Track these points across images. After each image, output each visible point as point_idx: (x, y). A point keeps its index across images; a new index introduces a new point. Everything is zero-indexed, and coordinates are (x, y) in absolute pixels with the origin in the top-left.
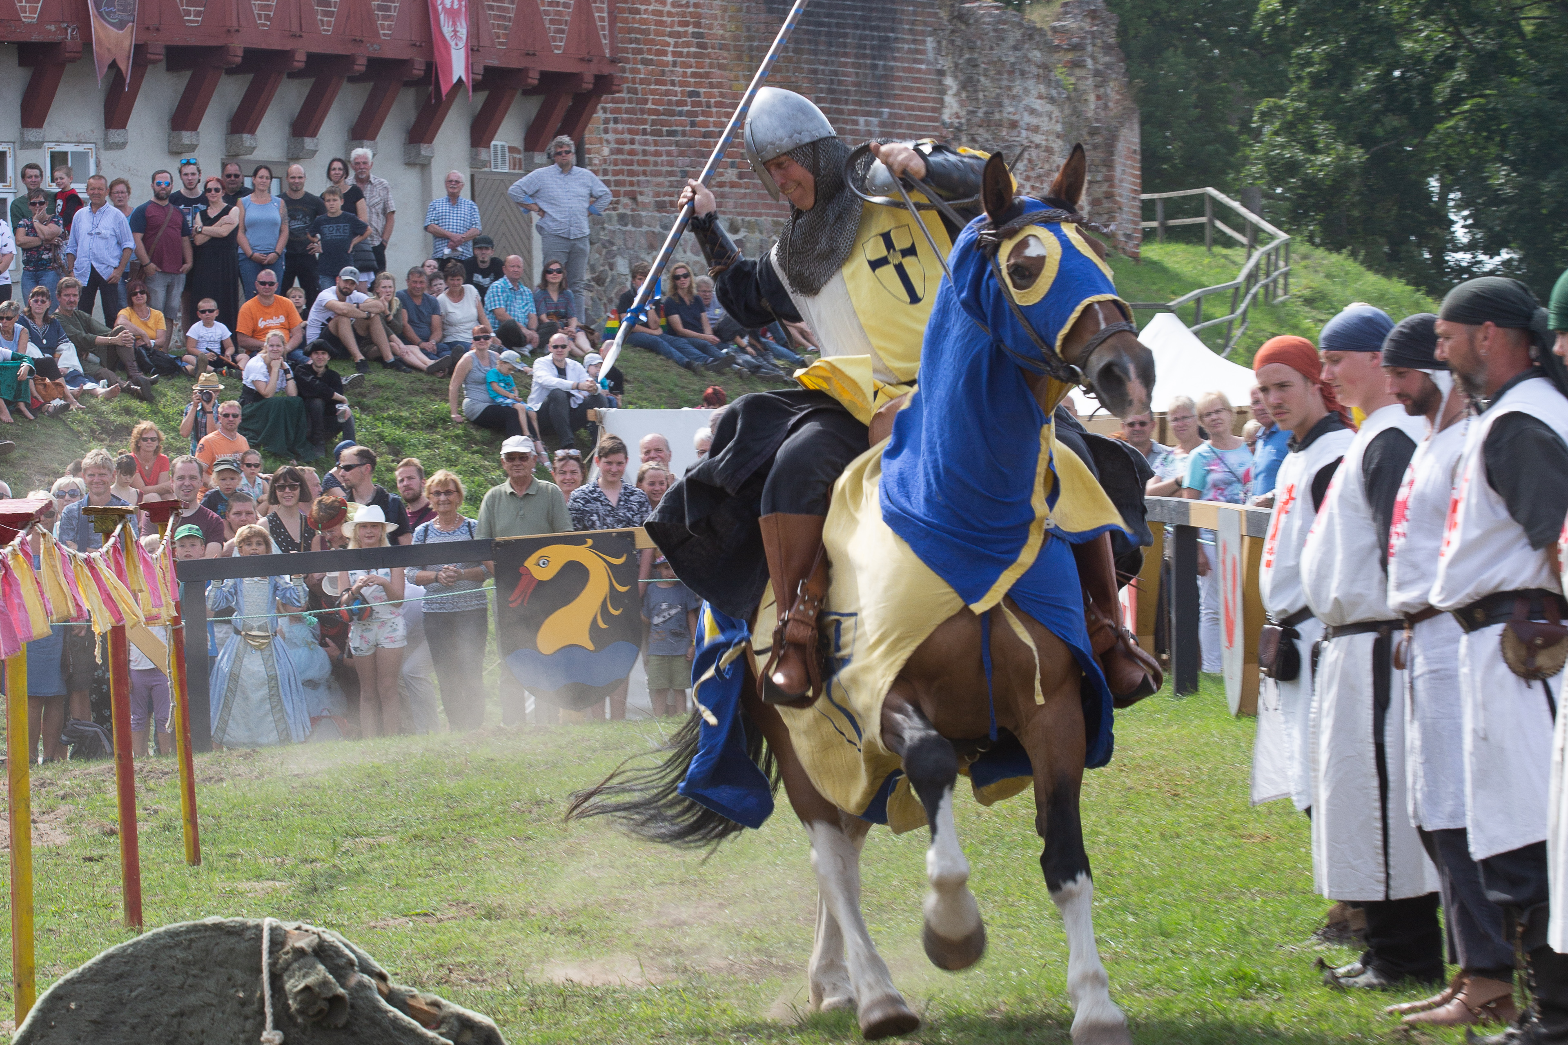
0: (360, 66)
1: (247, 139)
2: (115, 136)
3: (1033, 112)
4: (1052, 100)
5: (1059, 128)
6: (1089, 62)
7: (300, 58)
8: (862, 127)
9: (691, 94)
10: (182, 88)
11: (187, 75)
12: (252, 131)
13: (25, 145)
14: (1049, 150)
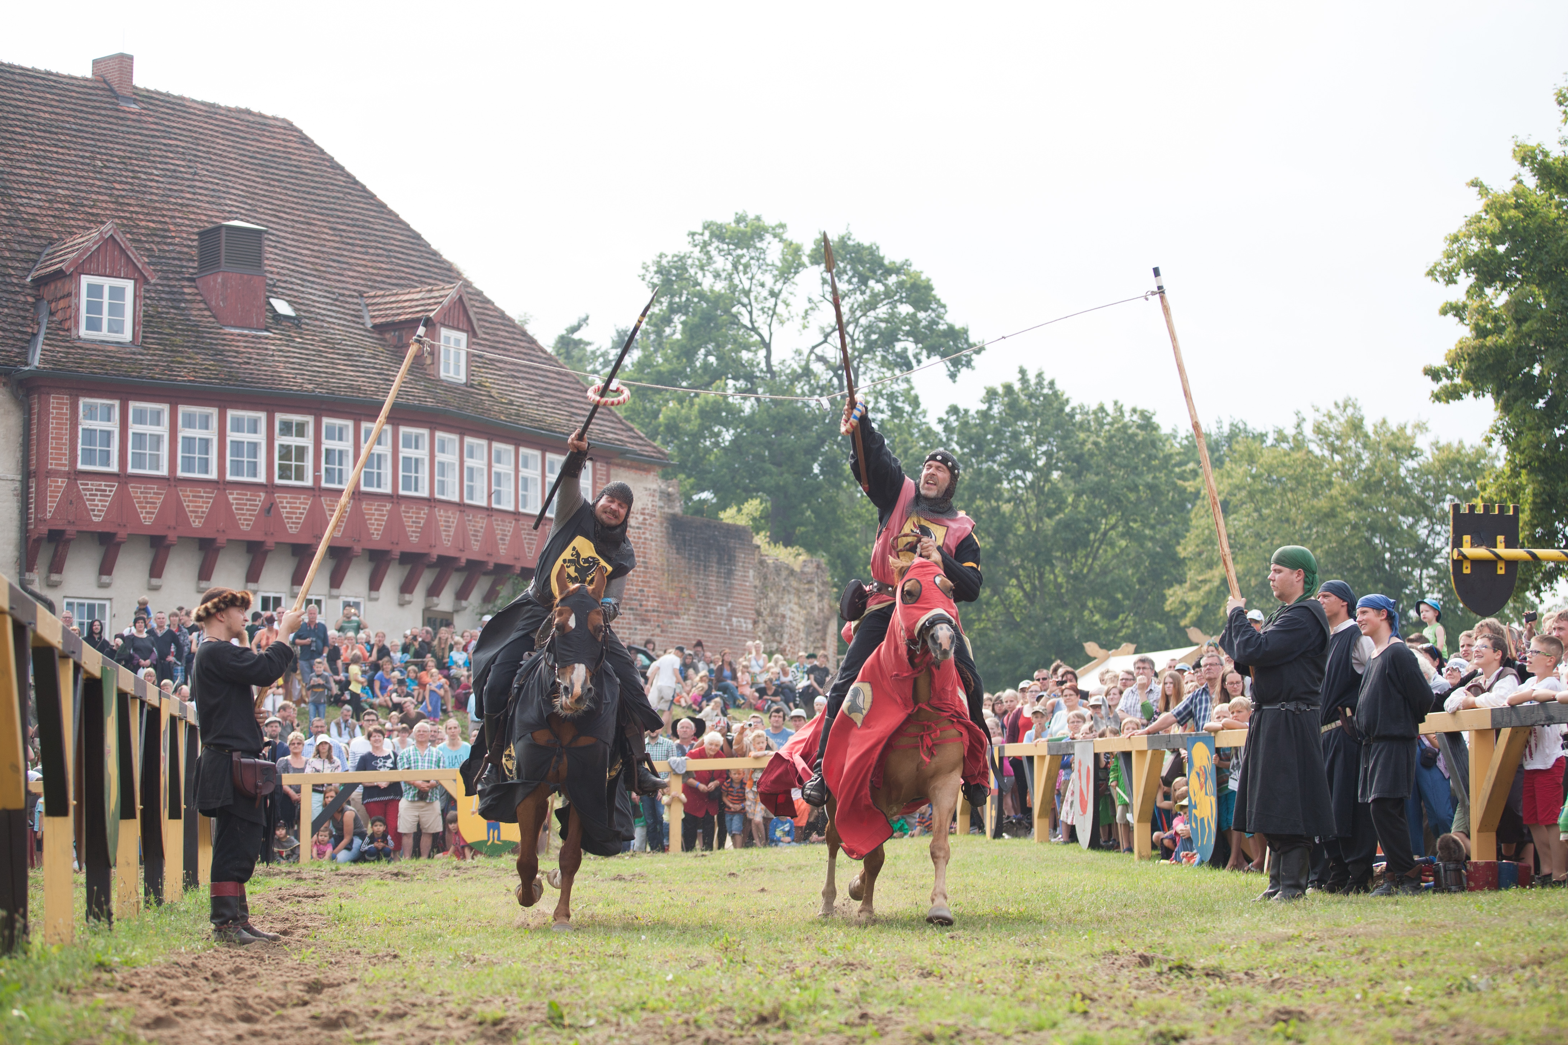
0: (491, 566)
1: (435, 600)
2: (374, 594)
3: (792, 610)
4: (800, 606)
5: (802, 620)
6: (816, 590)
7: (463, 561)
8: (718, 611)
9: (642, 591)
10: (406, 573)
11: (408, 568)
12: (438, 595)
13: (331, 597)
14: (798, 630)
